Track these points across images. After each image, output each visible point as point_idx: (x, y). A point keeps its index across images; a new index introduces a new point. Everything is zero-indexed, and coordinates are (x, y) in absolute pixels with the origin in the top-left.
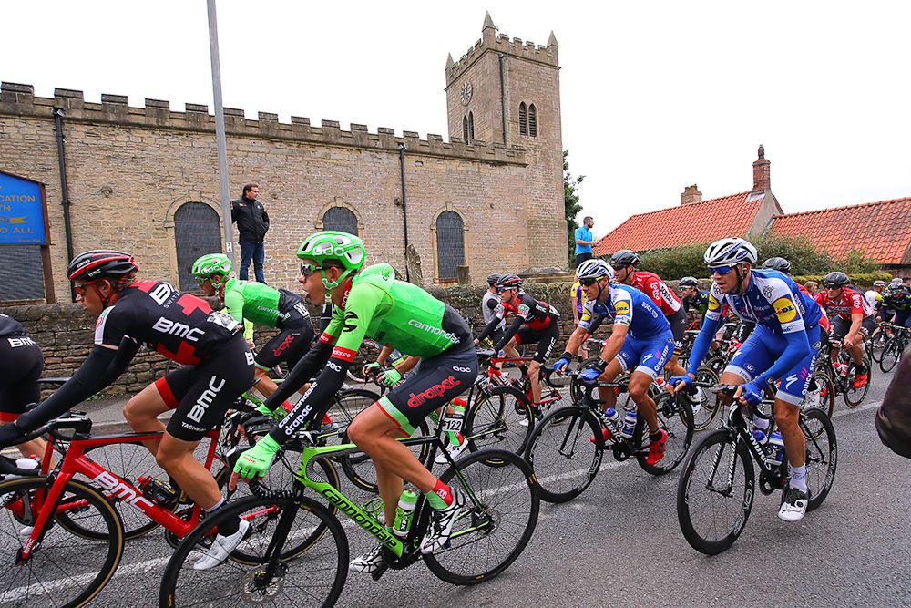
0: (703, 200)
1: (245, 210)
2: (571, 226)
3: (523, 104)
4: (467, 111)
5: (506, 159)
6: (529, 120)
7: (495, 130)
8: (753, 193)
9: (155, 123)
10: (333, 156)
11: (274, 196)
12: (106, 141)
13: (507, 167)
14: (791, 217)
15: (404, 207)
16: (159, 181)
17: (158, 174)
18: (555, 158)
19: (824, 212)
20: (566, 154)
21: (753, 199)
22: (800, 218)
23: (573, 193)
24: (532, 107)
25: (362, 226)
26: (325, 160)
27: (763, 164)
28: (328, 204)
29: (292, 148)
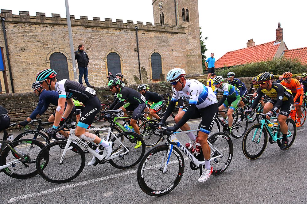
1: (80, 55)
2: (203, 57)
3: (183, 9)
4: (161, 12)
5: (177, 31)
6: (186, 15)
7: (173, 20)
8: (276, 41)
9: (40, 22)
10: (110, 32)
11: (88, 49)
12: (22, 30)
13: (178, 35)
14: (291, 51)
15: (138, 52)
16: (43, 45)
17: (42, 42)
18: (197, 30)
19: (305, 48)
20: (201, 28)
21: (276, 44)
22: (295, 51)
23: (203, 44)
24: (187, 10)
25: (122, 60)
26: (107, 34)
27: (280, 30)
28: (108, 51)
29: (94, 30)
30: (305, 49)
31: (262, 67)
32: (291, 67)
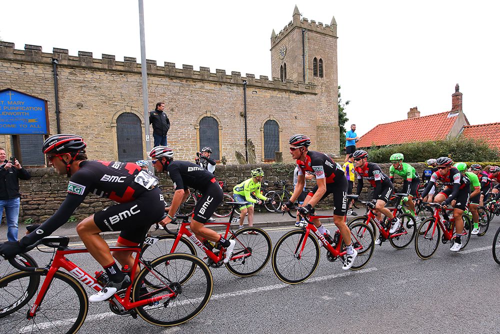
0: (421, 116)
1: (157, 117)
2: (342, 130)
3: (315, 59)
4: (283, 62)
5: (305, 91)
6: (318, 68)
7: (299, 73)
8: (451, 112)
9: (107, 68)
10: (206, 87)
11: (172, 110)
12: (80, 78)
13: (305, 95)
14: (474, 127)
15: (245, 117)
16: (108, 100)
17: (108, 96)
18: (334, 91)
19: (495, 124)
20: (339, 88)
22: (480, 128)
23: (343, 111)
24: (321, 60)
25: (221, 128)
26: (201, 90)
27: (458, 95)
28: (202, 115)
29: (183, 83)
30: (496, 126)
31: (429, 150)
32: (474, 151)
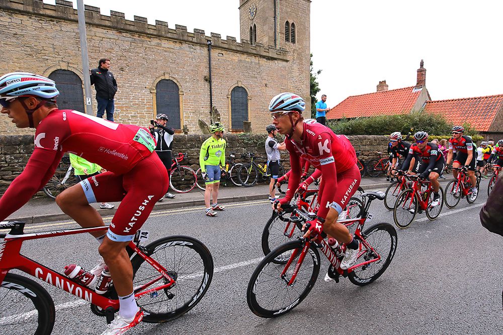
0: (389, 90)
1: (100, 76)
2: (314, 100)
3: (287, 22)
4: (252, 23)
5: (276, 56)
6: (290, 33)
7: (269, 37)
8: (416, 87)
9: (31, 11)
10: (163, 45)
11: (122, 69)
13: (276, 62)
14: (435, 102)
15: (210, 82)
16: (36, 53)
17: (35, 47)
18: (306, 58)
19: (452, 101)
20: (312, 56)
21: (416, 91)
22: (440, 103)
23: (315, 81)
24: (293, 24)
25: (182, 93)
26: (157, 48)
27: (422, 71)
28: (159, 77)
29: (135, 37)
30: (453, 102)
31: (395, 123)
32: (433, 125)
